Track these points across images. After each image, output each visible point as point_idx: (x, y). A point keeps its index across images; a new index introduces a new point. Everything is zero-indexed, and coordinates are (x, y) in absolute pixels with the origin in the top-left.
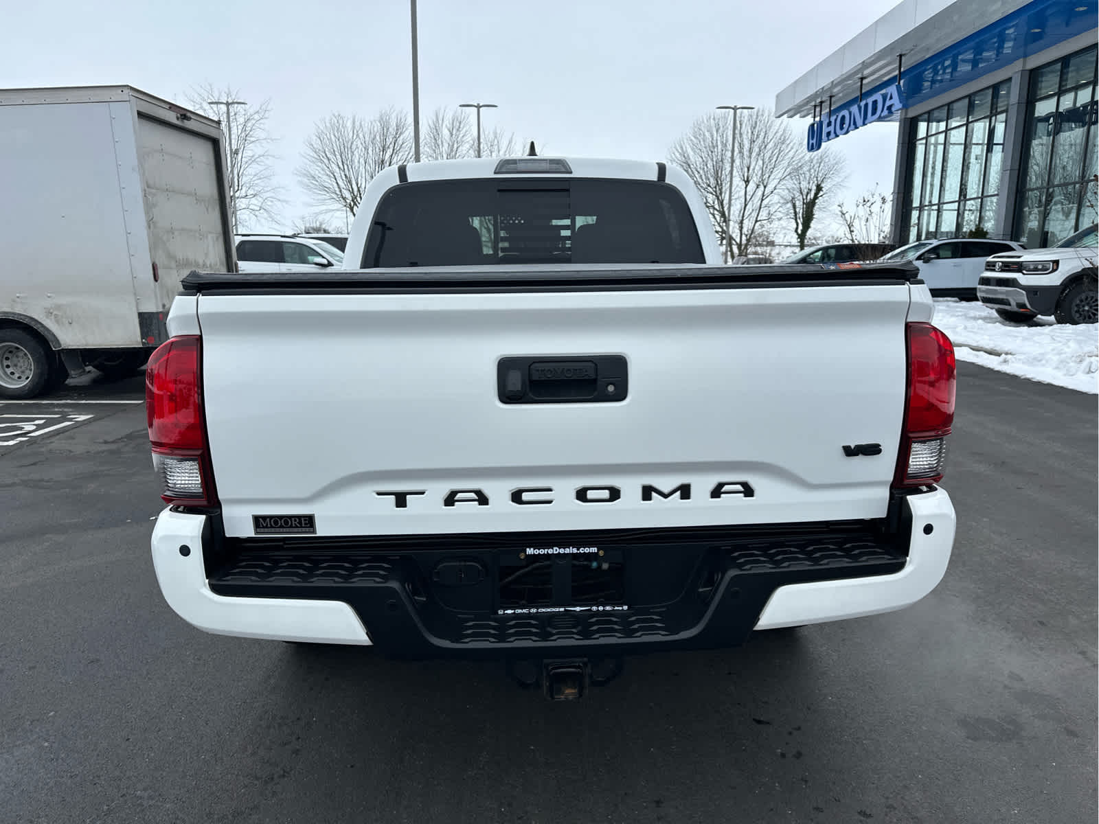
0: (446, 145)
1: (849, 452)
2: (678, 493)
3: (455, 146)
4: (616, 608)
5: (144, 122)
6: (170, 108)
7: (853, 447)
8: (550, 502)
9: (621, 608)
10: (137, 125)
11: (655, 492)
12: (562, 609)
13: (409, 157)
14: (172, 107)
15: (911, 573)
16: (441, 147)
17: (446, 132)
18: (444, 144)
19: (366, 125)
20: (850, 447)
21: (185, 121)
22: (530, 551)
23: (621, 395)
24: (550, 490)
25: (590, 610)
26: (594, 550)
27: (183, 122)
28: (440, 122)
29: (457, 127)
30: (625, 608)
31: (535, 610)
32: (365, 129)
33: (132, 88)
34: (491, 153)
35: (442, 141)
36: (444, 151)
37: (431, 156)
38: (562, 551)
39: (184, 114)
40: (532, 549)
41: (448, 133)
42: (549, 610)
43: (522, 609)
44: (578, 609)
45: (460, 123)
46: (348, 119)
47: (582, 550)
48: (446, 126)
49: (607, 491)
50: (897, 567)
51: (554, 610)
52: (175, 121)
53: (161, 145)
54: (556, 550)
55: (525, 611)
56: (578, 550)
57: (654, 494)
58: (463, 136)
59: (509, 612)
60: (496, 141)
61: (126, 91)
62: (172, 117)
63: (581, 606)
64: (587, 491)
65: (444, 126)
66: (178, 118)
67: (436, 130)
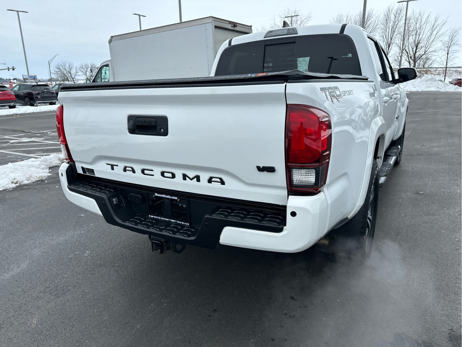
0: (392, 23)
1: (261, 169)
2: (195, 179)
3: (397, 22)
4: (185, 224)
5: (217, 29)
6: (229, 23)
7: (261, 167)
8: (153, 175)
9: (186, 224)
10: (214, 31)
11: (187, 177)
12: (168, 220)
13: (372, 30)
14: (230, 22)
15: (286, 235)
16: (389, 24)
17: (392, 16)
18: (391, 22)
19: (353, 18)
20: (260, 167)
21: (235, 27)
22: (156, 194)
23: (165, 133)
24: (152, 171)
25: (177, 222)
26: (176, 198)
27: (234, 28)
28: (390, 12)
29: (399, 13)
30: (188, 224)
31: (160, 218)
32: (352, 20)
33: (213, 17)
34: (416, 24)
35: (390, 21)
36: (390, 26)
37: (383, 29)
38: (166, 196)
39: (235, 25)
40: (157, 194)
41: (394, 17)
42: (164, 219)
43: (156, 216)
44: (173, 221)
45: (401, 11)
46: (345, 16)
47: (172, 198)
48: (393, 13)
49: (171, 174)
50: (280, 230)
51: (165, 219)
52: (231, 28)
53: (225, 38)
54: (164, 196)
55: (157, 217)
56: (171, 197)
57: (187, 178)
58: (402, 17)
59: (152, 216)
60: (420, 17)
61: (211, 18)
62: (229, 27)
63: (174, 220)
64: (164, 173)
65: (392, 13)
66: (232, 27)
67: (388, 16)
